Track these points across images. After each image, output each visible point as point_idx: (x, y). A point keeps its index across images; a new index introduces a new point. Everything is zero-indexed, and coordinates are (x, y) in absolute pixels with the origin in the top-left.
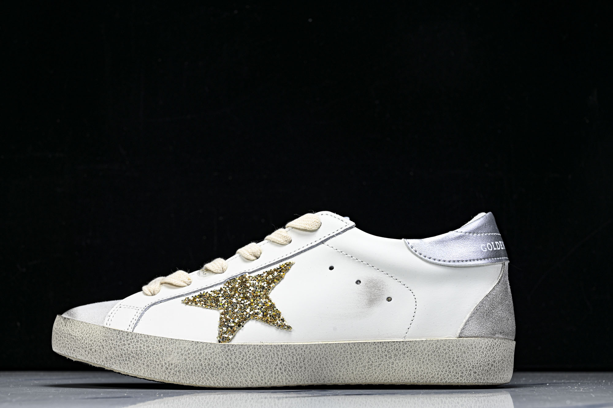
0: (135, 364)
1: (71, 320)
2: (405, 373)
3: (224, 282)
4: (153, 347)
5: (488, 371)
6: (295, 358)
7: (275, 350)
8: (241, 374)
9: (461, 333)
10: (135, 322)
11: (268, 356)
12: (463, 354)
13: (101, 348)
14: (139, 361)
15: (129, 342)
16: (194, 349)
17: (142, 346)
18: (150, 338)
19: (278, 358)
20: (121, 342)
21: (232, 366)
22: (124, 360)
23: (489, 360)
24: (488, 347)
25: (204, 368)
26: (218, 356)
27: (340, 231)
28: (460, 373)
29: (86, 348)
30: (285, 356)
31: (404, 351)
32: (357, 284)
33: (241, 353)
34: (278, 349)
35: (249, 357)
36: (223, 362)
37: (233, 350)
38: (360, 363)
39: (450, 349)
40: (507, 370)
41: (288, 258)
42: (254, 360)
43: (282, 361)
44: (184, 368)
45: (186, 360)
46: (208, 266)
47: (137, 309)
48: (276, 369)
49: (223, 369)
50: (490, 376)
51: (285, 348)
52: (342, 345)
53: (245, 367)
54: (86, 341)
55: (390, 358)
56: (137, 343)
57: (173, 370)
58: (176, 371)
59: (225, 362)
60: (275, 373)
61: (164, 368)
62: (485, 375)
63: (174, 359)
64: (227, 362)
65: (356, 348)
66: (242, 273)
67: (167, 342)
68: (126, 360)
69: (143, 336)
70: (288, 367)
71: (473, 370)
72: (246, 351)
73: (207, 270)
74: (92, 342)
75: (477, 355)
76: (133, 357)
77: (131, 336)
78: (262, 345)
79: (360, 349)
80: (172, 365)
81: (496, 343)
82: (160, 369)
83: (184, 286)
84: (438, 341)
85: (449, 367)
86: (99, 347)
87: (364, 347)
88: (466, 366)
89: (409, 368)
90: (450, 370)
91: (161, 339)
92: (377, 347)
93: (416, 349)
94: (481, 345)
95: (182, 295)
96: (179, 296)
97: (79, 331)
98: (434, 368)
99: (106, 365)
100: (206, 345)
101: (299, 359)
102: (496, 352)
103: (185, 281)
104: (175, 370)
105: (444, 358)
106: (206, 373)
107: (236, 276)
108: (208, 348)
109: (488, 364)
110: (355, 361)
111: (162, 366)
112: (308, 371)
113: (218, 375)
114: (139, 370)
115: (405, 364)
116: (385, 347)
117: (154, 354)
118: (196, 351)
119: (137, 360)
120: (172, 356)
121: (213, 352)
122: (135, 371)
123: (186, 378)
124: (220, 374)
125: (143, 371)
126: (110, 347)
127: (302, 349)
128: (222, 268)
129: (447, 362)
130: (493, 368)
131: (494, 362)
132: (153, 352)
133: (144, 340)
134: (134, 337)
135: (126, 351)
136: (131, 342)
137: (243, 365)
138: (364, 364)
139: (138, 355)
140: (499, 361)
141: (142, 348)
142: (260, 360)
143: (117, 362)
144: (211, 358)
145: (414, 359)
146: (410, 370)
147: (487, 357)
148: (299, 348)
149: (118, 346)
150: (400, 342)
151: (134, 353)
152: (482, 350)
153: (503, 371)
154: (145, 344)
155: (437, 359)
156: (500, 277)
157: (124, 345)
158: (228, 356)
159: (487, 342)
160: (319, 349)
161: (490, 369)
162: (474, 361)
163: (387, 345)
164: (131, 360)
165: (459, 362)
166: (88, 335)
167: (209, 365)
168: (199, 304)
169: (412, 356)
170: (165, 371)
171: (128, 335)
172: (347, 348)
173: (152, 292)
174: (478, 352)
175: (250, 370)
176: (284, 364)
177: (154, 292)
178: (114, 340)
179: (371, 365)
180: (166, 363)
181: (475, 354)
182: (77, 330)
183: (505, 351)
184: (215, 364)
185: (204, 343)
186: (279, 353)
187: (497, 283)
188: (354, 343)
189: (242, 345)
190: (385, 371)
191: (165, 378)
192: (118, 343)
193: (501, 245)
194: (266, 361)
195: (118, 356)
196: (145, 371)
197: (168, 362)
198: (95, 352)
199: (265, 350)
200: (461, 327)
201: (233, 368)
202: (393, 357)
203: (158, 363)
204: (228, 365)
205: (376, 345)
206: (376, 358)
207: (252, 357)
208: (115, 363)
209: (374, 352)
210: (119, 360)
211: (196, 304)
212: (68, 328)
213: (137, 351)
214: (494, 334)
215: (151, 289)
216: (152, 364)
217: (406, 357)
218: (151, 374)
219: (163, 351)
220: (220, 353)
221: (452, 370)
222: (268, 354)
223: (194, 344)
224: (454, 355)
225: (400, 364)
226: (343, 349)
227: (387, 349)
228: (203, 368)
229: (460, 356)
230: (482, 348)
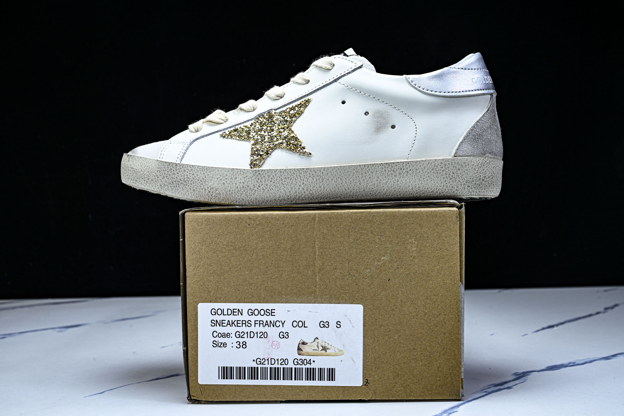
0: (183, 189)
1: (132, 156)
2: (409, 189)
3: (255, 118)
4: (197, 174)
5: (479, 185)
6: (315, 179)
7: (298, 173)
8: (271, 194)
9: (456, 153)
10: (182, 154)
11: (292, 178)
12: (458, 171)
13: (156, 177)
14: (187, 187)
15: (177, 172)
16: (231, 175)
17: (188, 174)
18: (194, 167)
19: (301, 179)
20: (171, 172)
21: (262, 188)
22: (174, 186)
23: (480, 176)
24: (479, 165)
25: (240, 190)
26: (250, 179)
27: (350, 70)
28: (455, 187)
29: (145, 178)
30: (307, 178)
31: (407, 170)
32: (366, 115)
33: (269, 176)
34: (300, 172)
35: (277, 180)
36: (255, 185)
37: (263, 174)
38: (370, 182)
39: (447, 167)
40: (496, 184)
41: (307, 95)
42: (280, 182)
43: (304, 182)
44: (223, 191)
45: (224, 184)
46: (241, 106)
47: (184, 143)
48: (299, 189)
49: (256, 191)
50: (481, 189)
51: (306, 171)
52: (354, 166)
53: (273, 189)
54: (144, 173)
55: (396, 176)
56: (184, 172)
57: (214, 193)
58: (217, 194)
59: (256, 184)
60: (299, 193)
61: (207, 191)
62: (477, 188)
63: (214, 183)
64: (258, 184)
65: (366, 169)
66: (268, 110)
67: (208, 170)
68: (176, 186)
69: (189, 166)
70: (310, 187)
71: (467, 184)
72: (274, 174)
73: (241, 109)
74: (149, 173)
75: (470, 172)
76: (182, 183)
77: (179, 167)
78: (287, 169)
79: (369, 170)
80: (213, 188)
81: (486, 162)
82: (204, 192)
83: (222, 123)
84: (436, 160)
85: (446, 182)
86: (155, 177)
87: (373, 168)
88: (461, 181)
89: (412, 184)
90: (447, 185)
91: (203, 168)
92: (384, 167)
93: (417, 168)
94: (473, 163)
95: (220, 131)
96: (217, 132)
97: (139, 165)
98: (433, 184)
99: (161, 192)
100: (240, 171)
101: (318, 180)
102: (486, 169)
103: (223, 119)
104: (216, 192)
105: (442, 175)
106: (241, 194)
107: (264, 113)
108: (242, 173)
109: (480, 179)
110: (366, 180)
111: (205, 190)
112: (327, 190)
113: (251, 195)
114: (188, 194)
115: (408, 181)
116: (390, 167)
117: (198, 180)
118: (232, 176)
119: (185, 186)
120: (213, 182)
121: (247, 176)
122: (184, 195)
123: (225, 199)
124: (253, 195)
125: (190, 195)
126: (163, 176)
127: (320, 171)
128: (253, 108)
129: (444, 178)
130: (484, 182)
131: (485, 177)
132: (198, 179)
133: (190, 169)
134: (181, 167)
135: (176, 179)
136: (179, 171)
137: (272, 186)
138: (373, 182)
139: (186, 181)
140: (489, 176)
141: (189, 176)
142: (285, 182)
143: (170, 188)
144: (245, 181)
145: (416, 176)
146: (413, 186)
147: (478, 173)
148: (318, 170)
149: (170, 175)
150: (403, 162)
151: (182, 180)
153: (492, 185)
154: (191, 172)
155: (436, 175)
156: (489, 106)
157: (174, 174)
158: (258, 179)
159: (479, 161)
160: (335, 170)
161: (481, 183)
162: (467, 177)
163: (393, 165)
164: (180, 186)
165: (454, 177)
166: (146, 168)
167: (243, 187)
168: (234, 137)
169: (414, 174)
170: (208, 194)
171: (176, 166)
172: (358, 169)
173: (196, 129)
174: (471, 169)
175: (278, 191)
176: (305, 184)
177: (197, 129)
178: (166, 170)
179: (380, 182)
180: (208, 188)
181: (468, 170)
182: (137, 165)
183: (494, 168)
184: (248, 186)
185: (238, 169)
186: (301, 176)
187: (486, 111)
188: (364, 165)
189: (270, 170)
190: (391, 187)
191: (208, 200)
192: (169, 173)
193: (489, 79)
194: (291, 182)
195: (170, 184)
196: (192, 195)
197: (210, 186)
198: (152, 181)
199: (290, 173)
200: (456, 148)
201: (263, 189)
202: (398, 175)
203: (202, 187)
204: (259, 186)
205: (383, 165)
206: (384, 177)
207: (278, 179)
208: (168, 189)
209: (381, 172)
210: (171, 187)
211: (232, 137)
212: (131, 163)
213: (184, 178)
214: (485, 154)
215: (195, 127)
216: (197, 189)
217: (409, 175)
218: (197, 197)
219: (205, 177)
220: (252, 177)
221: (448, 185)
222: (292, 177)
223: (230, 171)
224: (450, 172)
225: (404, 181)
226: (356, 170)
227: (392, 169)
228: (238, 190)
229: (455, 173)
230: (474, 166)
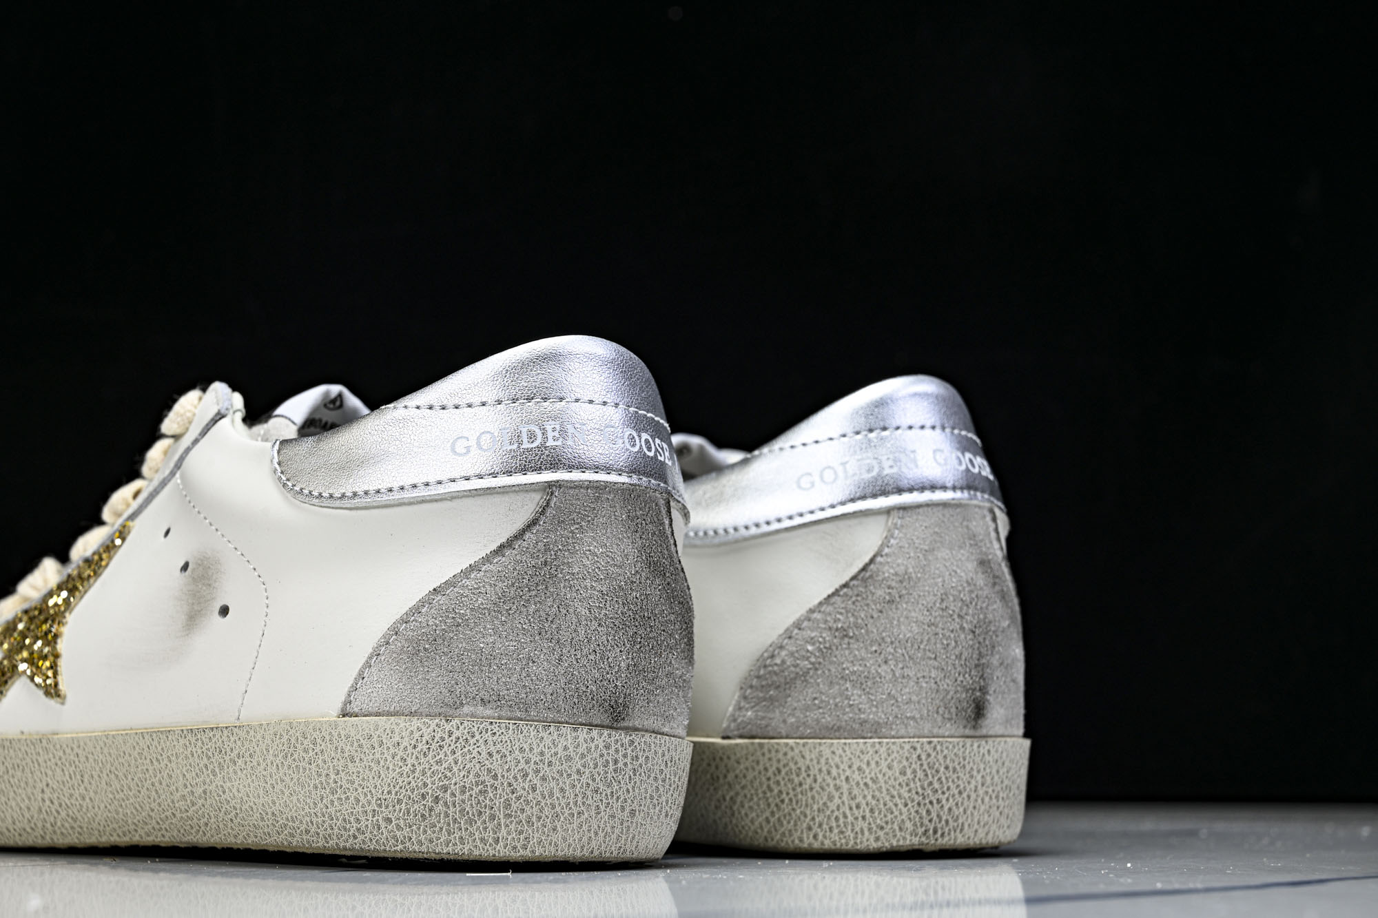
5: (423, 816)
9: (348, 703)
12: (350, 764)
23: (425, 785)
24: (420, 745)
28: (349, 819)
32: (182, 572)
39: (318, 750)
50: (434, 833)
55: (214, 773)
62: (419, 829)
71: (382, 812)
75: (388, 768)
85: (324, 801)
88: (362, 798)
92: (188, 744)
94: (397, 739)
98: (299, 805)
102: (451, 759)
105: (308, 776)
109: (423, 797)
115: (242, 791)
116: (200, 743)
129: (316, 787)
130: (440, 808)
131: (444, 788)
140: (464, 786)
145: (254, 778)
147: (416, 775)
150: (222, 730)
152: (401, 753)
153: (485, 817)
159: (419, 729)
161: (431, 810)
162: (379, 786)
163: (204, 738)
165: (341, 786)
174: (389, 758)
181: (382, 763)
200: (349, 684)
206: (194, 774)
214: (459, 705)
221: (332, 811)
224: (329, 768)
225: (235, 792)
229: (343, 771)
230: (402, 747)
